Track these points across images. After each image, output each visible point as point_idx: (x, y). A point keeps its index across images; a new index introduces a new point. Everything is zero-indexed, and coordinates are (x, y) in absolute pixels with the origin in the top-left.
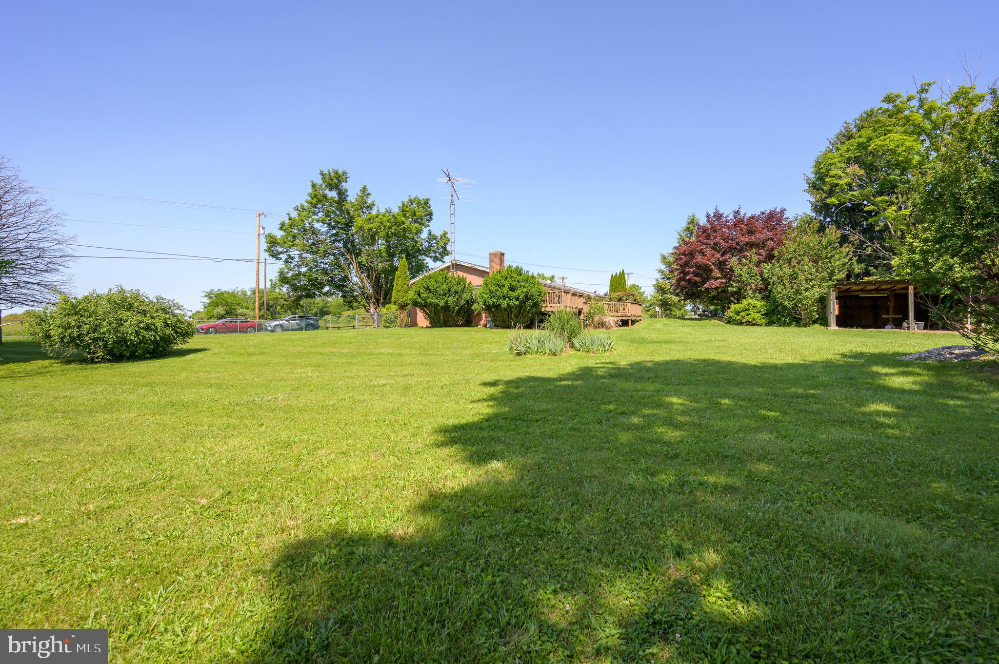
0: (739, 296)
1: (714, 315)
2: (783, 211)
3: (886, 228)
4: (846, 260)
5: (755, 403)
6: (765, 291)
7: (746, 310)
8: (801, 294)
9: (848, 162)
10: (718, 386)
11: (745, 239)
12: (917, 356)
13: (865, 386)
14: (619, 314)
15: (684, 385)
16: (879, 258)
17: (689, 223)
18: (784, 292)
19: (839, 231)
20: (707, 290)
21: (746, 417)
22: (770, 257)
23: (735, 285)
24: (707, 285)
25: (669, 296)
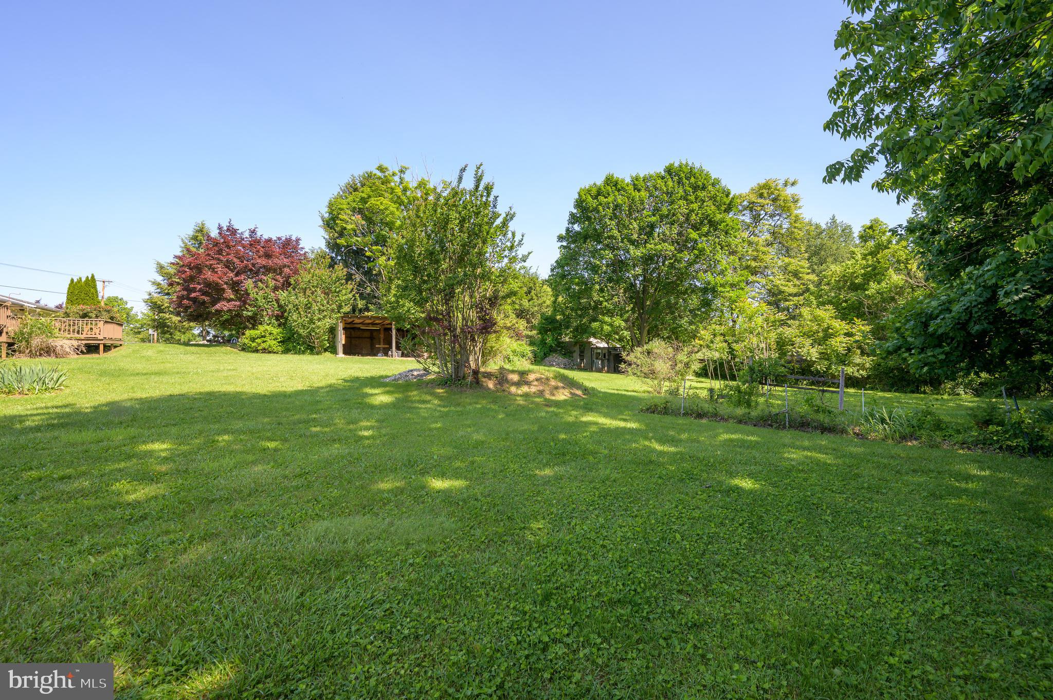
0: (254, 321)
1: (228, 342)
2: (298, 240)
3: (380, 274)
4: (350, 296)
5: (258, 435)
6: (281, 318)
7: (262, 337)
8: (314, 323)
9: (354, 210)
10: (219, 422)
11: (262, 261)
12: (393, 378)
13: (356, 406)
14: (82, 337)
15: (175, 425)
16: (375, 297)
17: (197, 231)
18: (299, 321)
19: (345, 269)
20: (218, 312)
21: (244, 451)
22: (287, 284)
23: (250, 309)
24: (218, 306)
25: (167, 316)
